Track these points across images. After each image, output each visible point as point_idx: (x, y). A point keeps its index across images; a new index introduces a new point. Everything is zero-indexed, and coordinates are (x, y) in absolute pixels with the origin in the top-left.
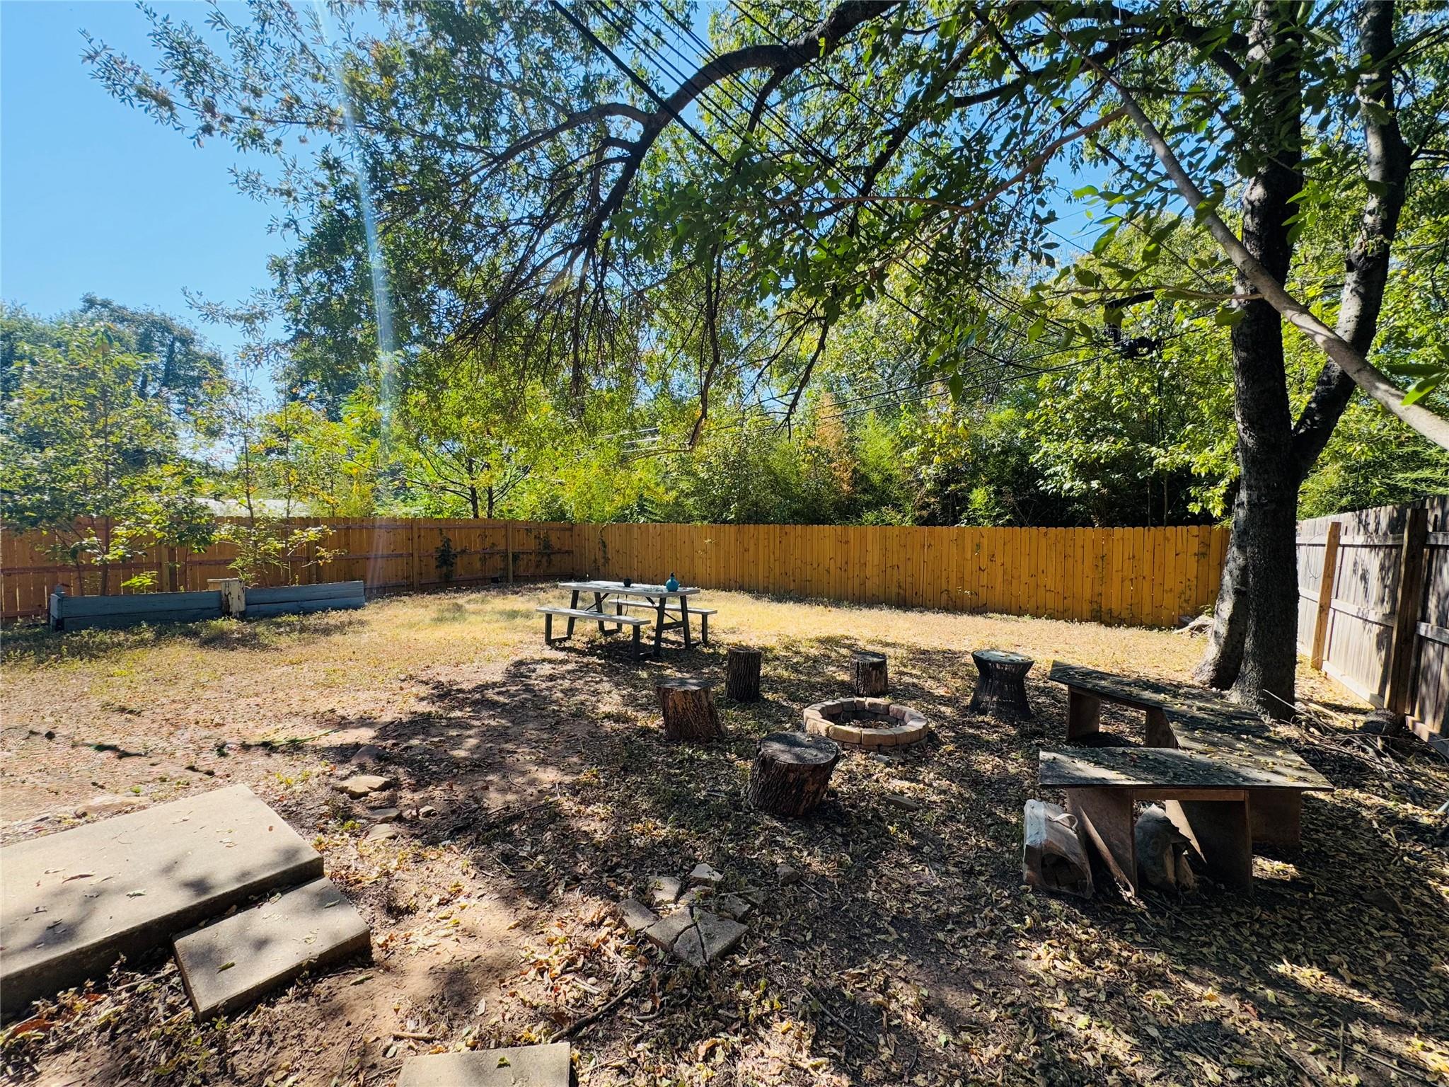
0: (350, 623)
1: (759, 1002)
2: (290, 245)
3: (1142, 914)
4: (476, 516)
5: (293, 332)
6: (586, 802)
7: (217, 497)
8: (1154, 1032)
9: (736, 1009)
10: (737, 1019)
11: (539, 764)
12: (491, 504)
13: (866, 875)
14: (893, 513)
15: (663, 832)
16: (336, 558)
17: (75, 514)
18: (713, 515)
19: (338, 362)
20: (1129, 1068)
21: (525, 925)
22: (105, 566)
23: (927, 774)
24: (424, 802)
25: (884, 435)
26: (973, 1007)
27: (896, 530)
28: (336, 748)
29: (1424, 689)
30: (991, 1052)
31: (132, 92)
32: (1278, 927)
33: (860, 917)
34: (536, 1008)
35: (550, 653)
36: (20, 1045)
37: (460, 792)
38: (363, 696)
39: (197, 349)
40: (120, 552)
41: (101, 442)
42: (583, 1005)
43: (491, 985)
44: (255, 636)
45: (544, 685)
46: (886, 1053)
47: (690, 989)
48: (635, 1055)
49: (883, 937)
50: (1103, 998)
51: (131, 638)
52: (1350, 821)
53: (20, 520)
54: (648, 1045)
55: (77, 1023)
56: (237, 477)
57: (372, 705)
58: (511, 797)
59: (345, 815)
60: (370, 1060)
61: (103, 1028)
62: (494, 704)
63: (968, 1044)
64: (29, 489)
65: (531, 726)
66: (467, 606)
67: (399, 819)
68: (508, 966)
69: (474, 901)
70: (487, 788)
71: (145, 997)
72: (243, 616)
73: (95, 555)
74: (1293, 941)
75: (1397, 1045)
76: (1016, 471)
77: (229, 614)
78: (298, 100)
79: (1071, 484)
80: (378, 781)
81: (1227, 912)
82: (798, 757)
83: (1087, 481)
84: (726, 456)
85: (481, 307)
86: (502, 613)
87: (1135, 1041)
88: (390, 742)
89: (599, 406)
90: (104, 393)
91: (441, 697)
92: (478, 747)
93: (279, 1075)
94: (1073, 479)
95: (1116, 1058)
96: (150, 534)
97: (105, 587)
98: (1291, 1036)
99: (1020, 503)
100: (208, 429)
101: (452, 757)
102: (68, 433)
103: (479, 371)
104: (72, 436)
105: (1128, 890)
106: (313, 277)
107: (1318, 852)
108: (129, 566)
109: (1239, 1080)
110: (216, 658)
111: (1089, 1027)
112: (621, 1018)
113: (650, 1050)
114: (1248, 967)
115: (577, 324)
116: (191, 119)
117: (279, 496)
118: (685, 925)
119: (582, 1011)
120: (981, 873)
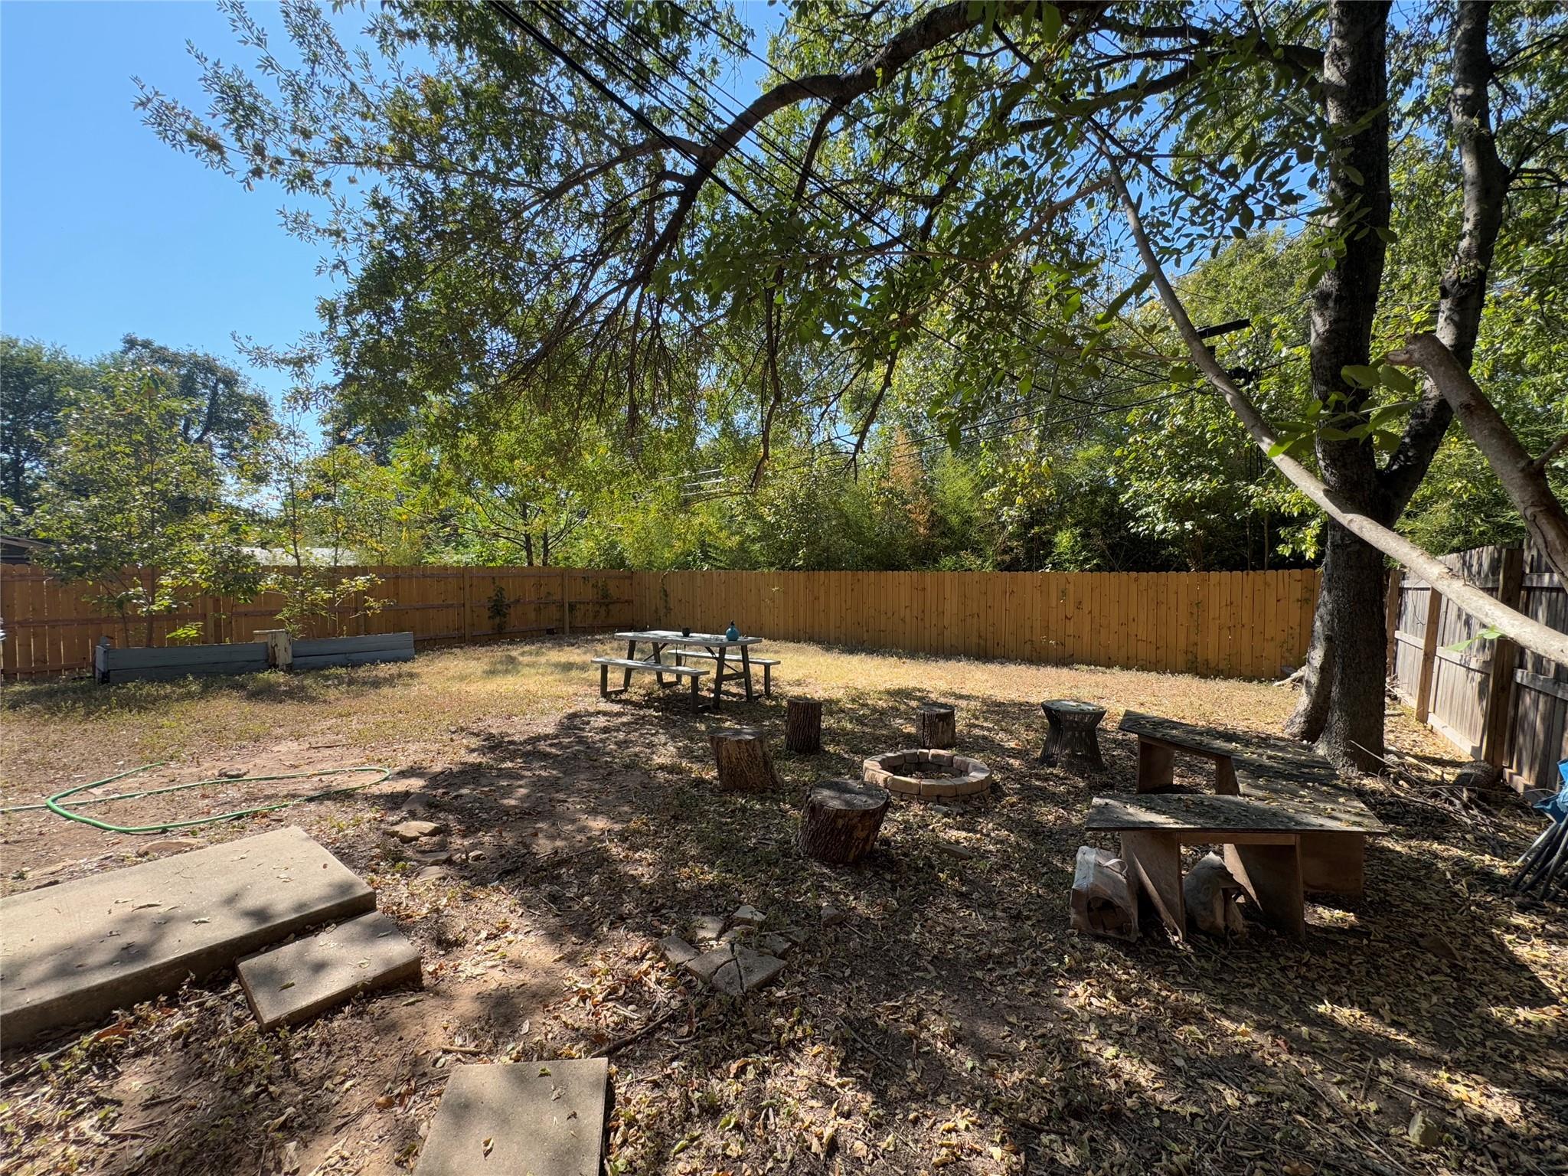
0: (400, 676)
1: (791, 1029)
2: (339, 287)
3: (1188, 958)
4: (530, 564)
5: (342, 376)
6: (635, 848)
7: (263, 545)
8: (1180, 1062)
9: (769, 1033)
10: (769, 1043)
11: (589, 813)
12: (546, 551)
13: (910, 918)
14: (972, 558)
15: (710, 877)
16: (385, 608)
17: (122, 563)
18: (781, 561)
19: (387, 406)
20: (1149, 1093)
21: (570, 959)
22: (152, 617)
23: (987, 825)
24: (474, 847)
25: (964, 475)
26: (1003, 1038)
27: (976, 576)
28: (387, 796)
29: (1521, 739)
30: (1017, 1076)
31: (184, 137)
32: (1325, 970)
33: (900, 956)
34: (578, 1030)
35: (604, 706)
36: (103, 1048)
37: (509, 839)
38: (412, 747)
39: (240, 390)
40: (166, 603)
41: (146, 489)
42: (622, 1029)
43: (534, 1009)
44: (303, 688)
45: (598, 738)
46: (913, 1076)
47: (725, 1015)
48: (669, 1071)
49: (921, 974)
50: (1134, 1031)
51: (179, 691)
52: (1423, 872)
53: (68, 570)
54: (682, 1064)
55: (152, 1032)
56: (285, 524)
57: (422, 756)
58: (559, 843)
59: (396, 858)
60: (420, 1070)
61: (175, 1037)
62: (546, 756)
63: (994, 1069)
64: (77, 538)
65: (582, 777)
66: (521, 659)
67: (449, 862)
68: (551, 994)
69: (520, 937)
70: (536, 835)
71: (213, 1011)
72: (290, 669)
73: (141, 606)
74: (1337, 983)
75: (1425, 1078)
76: (1107, 512)
77: (276, 666)
78: (347, 140)
79: (1164, 526)
80: (428, 826)
81: (1275, 956)
82: (847, 803)
83: (1181, 522)
84: (793, 497)
85: (533, 346)
86: (557, 665)
87: (1160, 1070)
88: (441, 791)
89: (657, 448)
90: (149, 438)
91: (492, 749)
92: (528, 796)
93: (338, 1079)
94: (1166, 520)
95: (1139, 1084)
96: (196, 583)
97: (150, 639)
98: (1318, 1067)
99: (1110, 547)
100: (254, 475)
101: (502, 805)
102: (115, 480)
103: (532, 412)
104: (118, 483)
105: (1176, 933)
106: (364, 317)
107: (1382, 902)
108: (175, 619)
109: (1258, 1104)
110: (266, 712)
111: (1117, 1057)
112: (658, 1040)
113: (685, 1068)
114: (1287, 1007)
115: (632, 363)
116: (240, 162)
117: (326, 545)
118: (724, 959)
119: (622, 1034)
120: (1028, 918)
